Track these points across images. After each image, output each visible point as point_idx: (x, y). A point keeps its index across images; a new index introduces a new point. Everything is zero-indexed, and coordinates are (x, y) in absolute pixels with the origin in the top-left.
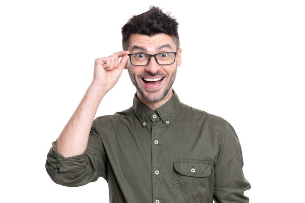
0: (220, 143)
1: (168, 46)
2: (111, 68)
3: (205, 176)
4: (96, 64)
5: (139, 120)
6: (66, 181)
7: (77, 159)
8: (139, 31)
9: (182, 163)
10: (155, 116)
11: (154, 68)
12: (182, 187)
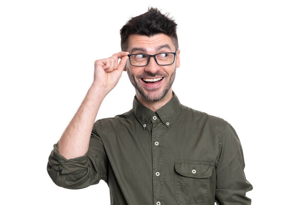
0: (221, 143)
1: (167, 46)
2: (111, 69)
3: (206, 177)
4: (96, 65)
5: (139, 122)
6: (68, 183)
7: (79, 160)
8: (138, 31)
9: (183, 164)
10: (155, 118)
11: (154, 68)
12: (183, 188)
